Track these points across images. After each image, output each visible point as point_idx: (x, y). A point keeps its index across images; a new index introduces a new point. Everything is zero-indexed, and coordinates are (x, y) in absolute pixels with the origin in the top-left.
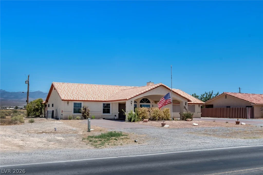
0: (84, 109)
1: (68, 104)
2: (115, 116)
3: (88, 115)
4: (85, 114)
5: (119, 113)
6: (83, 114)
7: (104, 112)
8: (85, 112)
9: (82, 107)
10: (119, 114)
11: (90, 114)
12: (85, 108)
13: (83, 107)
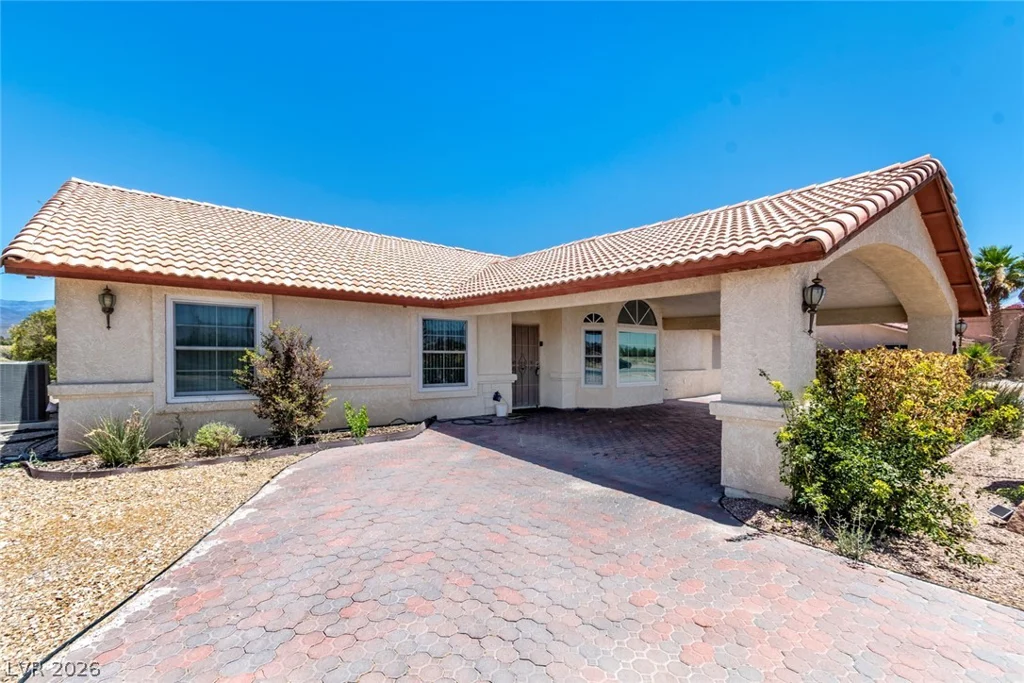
0: (275, 357)
1: (109, 311)
2: (497, 397)
3: (309, 409)
4: (284, 404)
5: (515, 377)
6: (263, 398)
7: (430, 378)
8: (280, 386)
9: (259, 340)
10: (515, 385)
11: (330, 399)
12: (281, 351)
13: (269, 344)
